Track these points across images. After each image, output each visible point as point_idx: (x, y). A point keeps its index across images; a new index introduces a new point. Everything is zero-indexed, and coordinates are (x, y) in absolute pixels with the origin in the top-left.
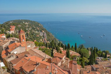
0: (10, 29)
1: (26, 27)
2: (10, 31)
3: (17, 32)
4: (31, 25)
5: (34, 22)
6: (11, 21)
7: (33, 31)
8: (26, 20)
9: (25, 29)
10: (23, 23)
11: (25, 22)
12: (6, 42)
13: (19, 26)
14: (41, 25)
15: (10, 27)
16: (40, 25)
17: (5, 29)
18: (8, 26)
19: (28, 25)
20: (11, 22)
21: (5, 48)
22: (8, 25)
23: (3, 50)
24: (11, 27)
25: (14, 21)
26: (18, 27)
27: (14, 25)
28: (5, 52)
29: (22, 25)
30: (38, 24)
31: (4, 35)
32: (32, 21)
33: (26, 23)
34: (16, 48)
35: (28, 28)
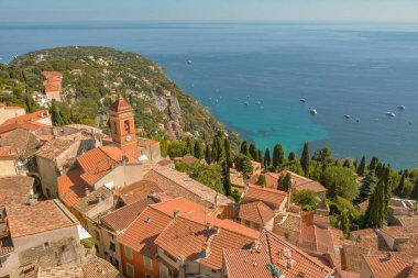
0: (45, 83)
1: (100, 78)
2: (44, 93)
3: (69, 97)
4: (119, 69)
5: (132, 55)
6: (43, 52)
7: (128, 92)
8: (99, 49)
9: (98, 85)
10: (88, 60)
11: (96, 58)
12: (67, 144)
13: (75, 72)
14: (156, 69)
15: (45, 79)
16: (153, 68)
17: (23, 85)
18: (34, 71)
19: (108, 69)
20: (42, 56)
21: (66, 166)
22: (33, 67)
23: (59, 175)
24: (48, 75)
25: (51, 51)
26: (73, 77)
27: (55, 68)
28: (72, 184)
29: (87, 70)
30: (146, 62)
31: (45, 115)
32: (120, 52)
33: (101, 62)
34: (110, 169)
35: (111, 78)
